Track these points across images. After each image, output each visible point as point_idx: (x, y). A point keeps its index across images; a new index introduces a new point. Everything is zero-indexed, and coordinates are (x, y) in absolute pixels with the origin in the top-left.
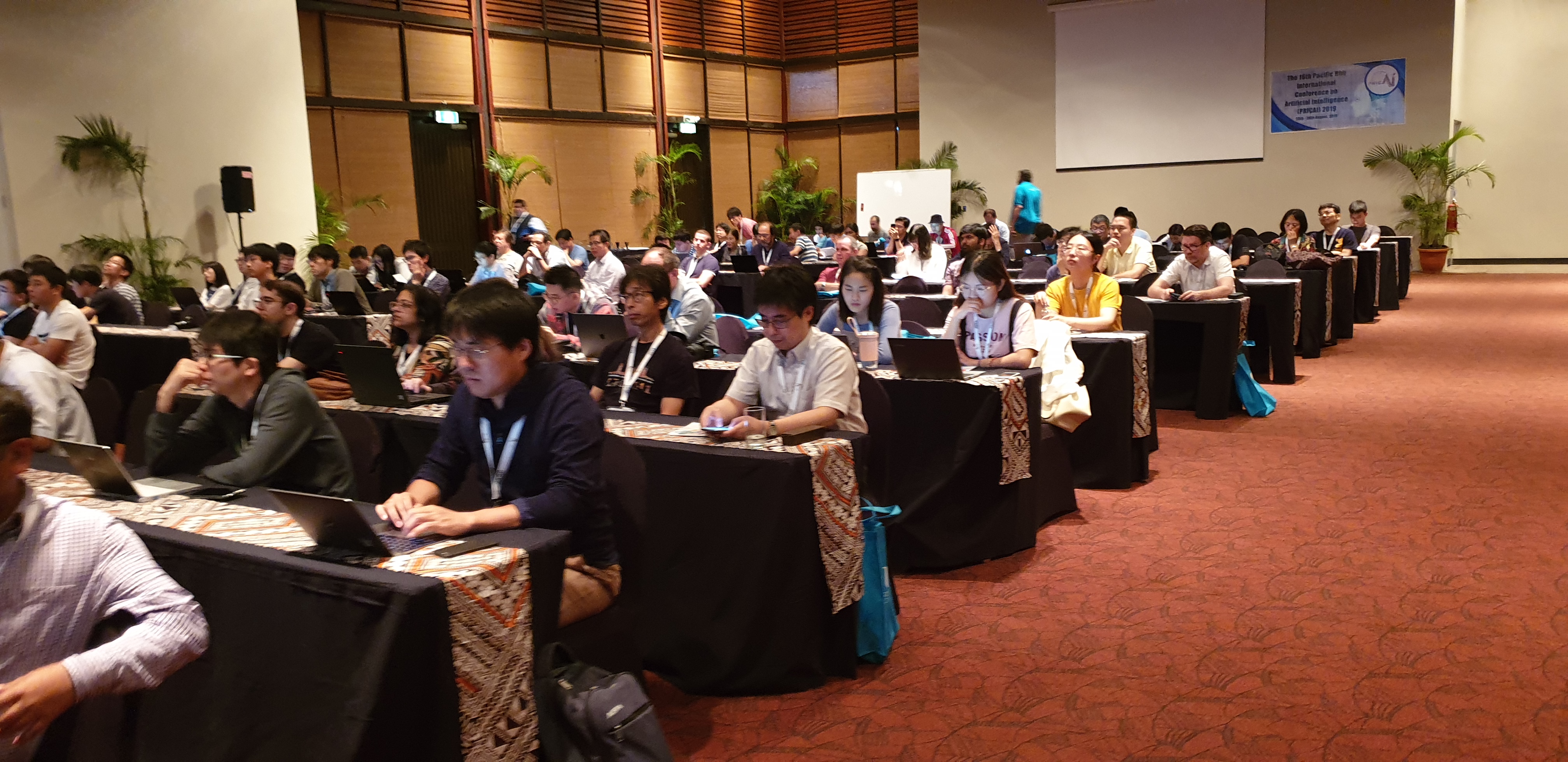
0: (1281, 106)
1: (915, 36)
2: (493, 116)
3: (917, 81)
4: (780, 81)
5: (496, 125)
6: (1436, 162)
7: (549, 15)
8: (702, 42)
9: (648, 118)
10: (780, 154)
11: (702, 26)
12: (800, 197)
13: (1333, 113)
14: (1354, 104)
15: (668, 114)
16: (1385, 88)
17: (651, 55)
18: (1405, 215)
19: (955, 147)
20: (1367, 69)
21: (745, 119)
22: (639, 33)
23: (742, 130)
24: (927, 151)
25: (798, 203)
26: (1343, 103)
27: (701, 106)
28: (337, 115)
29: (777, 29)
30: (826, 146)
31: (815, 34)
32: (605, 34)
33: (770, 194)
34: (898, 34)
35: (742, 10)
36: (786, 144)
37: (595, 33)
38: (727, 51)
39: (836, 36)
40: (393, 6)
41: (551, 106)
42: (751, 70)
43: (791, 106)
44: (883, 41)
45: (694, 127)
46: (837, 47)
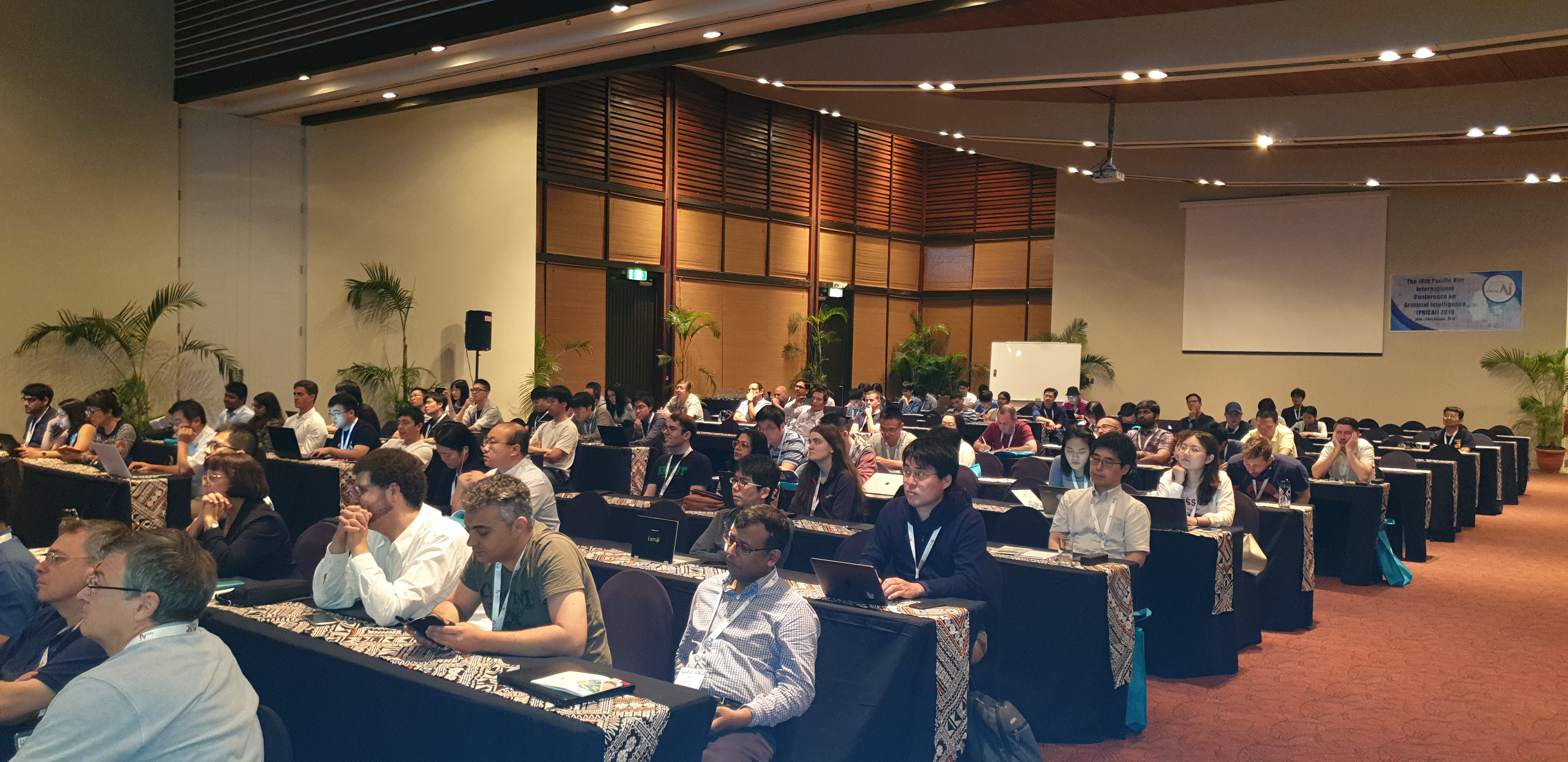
0: (1401, 308)
1: (1052, 221)
2: (675, 276)
3: (1052, 262)
4: (919, 254)
5: (677, 283)
6: (1553, 369)
7: (728, 190)
8: (854, 218)
9: (803, 282)
10: (914, 320)
11: (855, 204)
12: (932, 359)
13: (1451, 316)
14: (1471, 309)
15: (820, 280)
16: (1502, 297)
17: (810, 228)
18: (1522, 416)
19: (1086, 324)
20: (1485, 278)
21: (886, 287)
22: (801, 208)
23: (882, 296)
24: (1058, 327)
25: (930, 365)
26: (1462, 308)
27: (848, 273)
28: (549, 269)
29: (919, 207)
30: (959, 314)
31: (954, 214)
32: (773, 209)
33: (904, 356)
34: (1034, 218)
35: (890, 190)
36: (920, 310)
37: (764, 207)
38: (875, 226)
39: (975, 217)
40: (602, 178)
41: (722, 269)
42: (893, 243)
43: (927, 277)
44: (1019, 223)
45: (842, 292)
46: (974, 226)
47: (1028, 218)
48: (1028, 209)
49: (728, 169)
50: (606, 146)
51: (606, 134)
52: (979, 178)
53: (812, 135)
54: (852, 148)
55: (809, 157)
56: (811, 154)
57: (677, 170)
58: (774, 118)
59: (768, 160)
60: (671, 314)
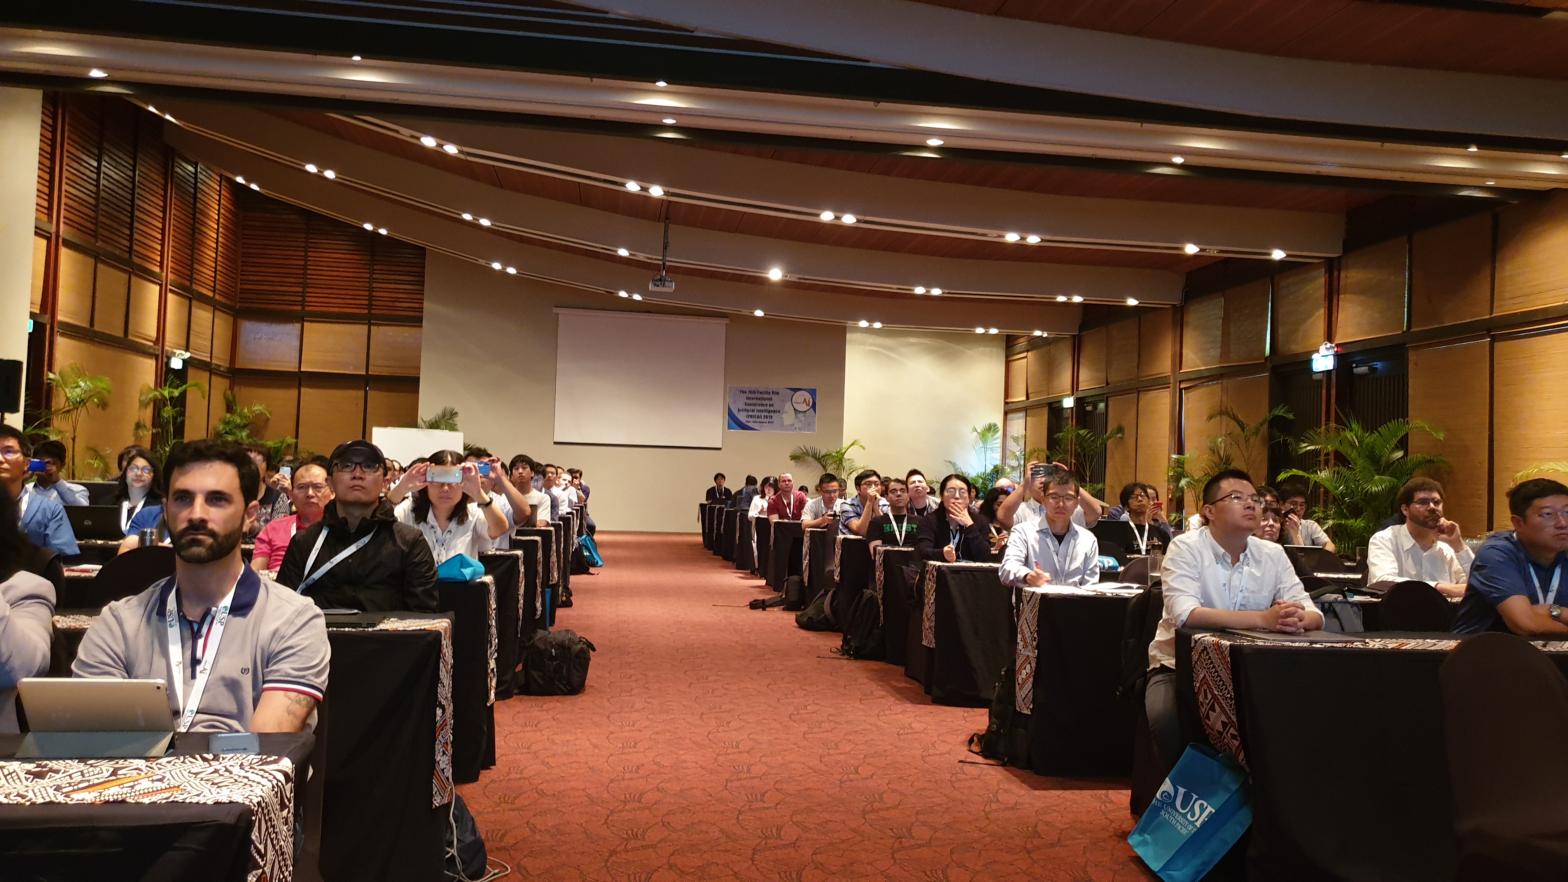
0: (735, 412)
1: (421, 310)
2: (56, 329)
3: (418, 350)
4: (231, 327)
5: (58, 338)
7: (101, 231)
8: (191, 279)
9: (154, 349)
10: (228, 399)
11: (192, 264)
13: (770, 420)
14: (783, 416)
15: (165, 347)
17: (161, 285)
19: (455, 413)
20: (793, 393)
21: (209, 360)
22: (154, 262)
23: (207, 370)
24: (427, 414)
26: (776, 414)
27: (184, 343)
29: (234, 276)
30: (283, 396)
31: (276, 288)
32: (136, 260)
35: (216, 252)
36: (231, 388)
37: (128, 256)
38: (205, 291)
39: (303, 294)
41: (91, 324)
42: (217, 313)
43: (239, 353)
44: (359, 307)
45: (181, 362)
46: (303, 304)
47: (366, 302)
48: (367, 293)
49: (102, 206)
52: (309, 254)
54: (192, 201)
55: (162, 205)
56: (165, 202)
57: (63, 199)
58: (139, 155)
59: (133, 201)
60: (51, 376)
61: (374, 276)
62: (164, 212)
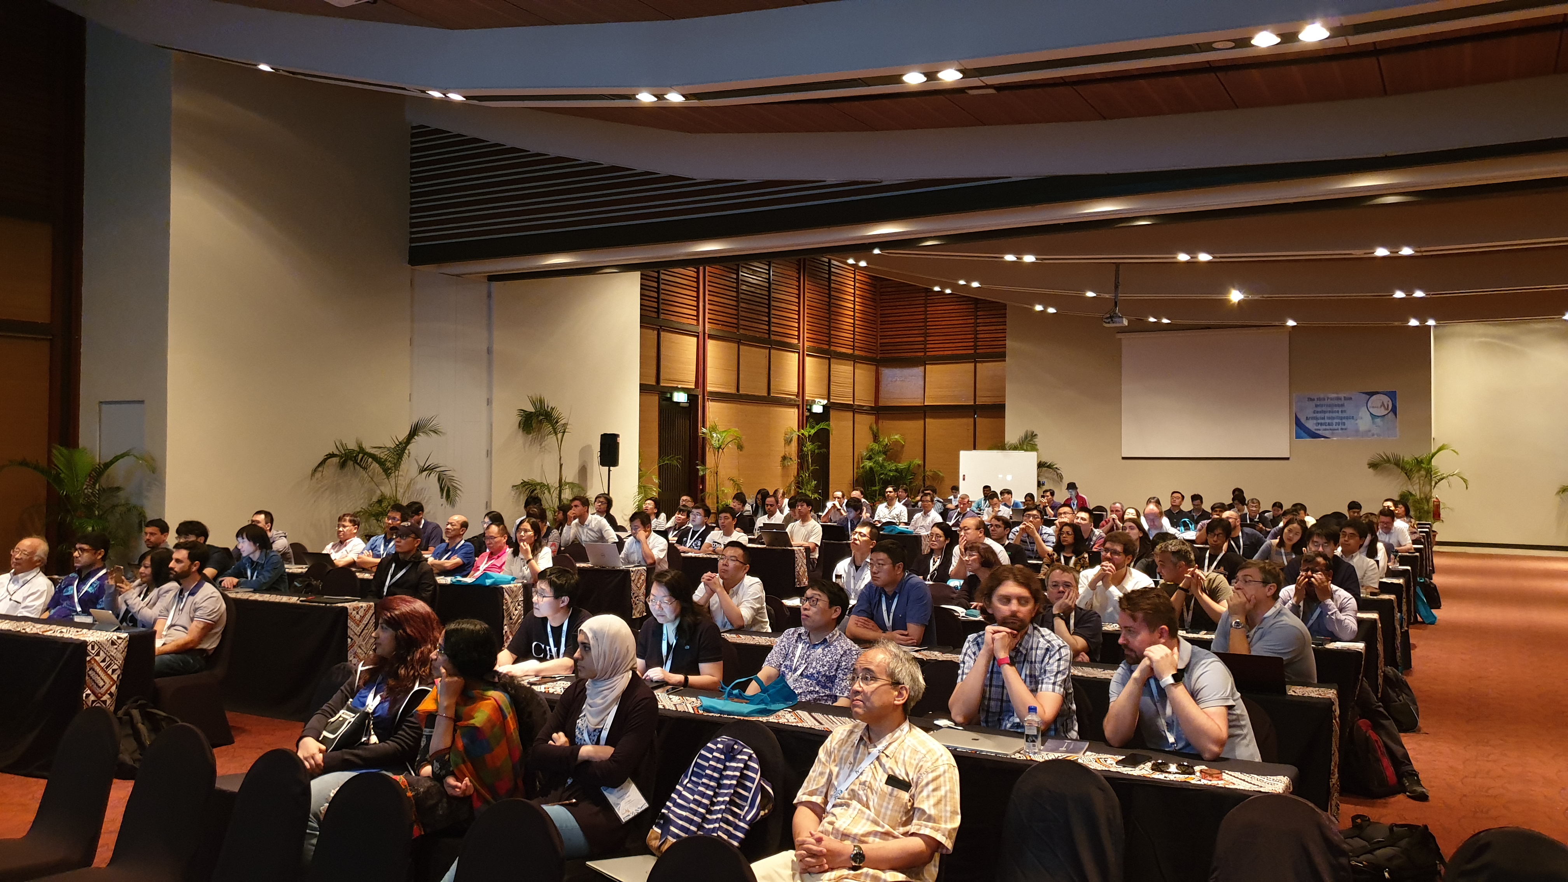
0: (1303, 420)
2: (706, 397)
4: (874, 374)
5: (708, 403)
6: (1424, 468)
7: (742, 322)
8: (829, 343)
9: (795, 401)
10: (873, 431)
12: (893, 465)
14: (1358, 422)
15: (807, 398)
16: (1382, 412)
17: (799, 353)
19: (1036, 434)
20: (1368, 397)
21: (852, 403)
22: (791, 336)
23: (850, 411)
24: (1011, 437)
26: (1351, 421)
27: (826, 392)
29: (875, 333)
30: (912, 426)
31: (907, 339)
32: (773, 337)
33: (871, 464)
34: (979, 343)
35: (854, 319)
36: (877, 422)
37: (767, 336)
38: (844, 350)
39: (925, 342)
40: (655, 315)
41: (738, 390)
42: (857, 365)
43: (882, 394)
44: (966, 348)
45: (821, 408)
46: (925, 350)
47: (972, 344)
48: (973, 336)
49: (742, 305)
50: (658, 288)
51: (658, 278)
52: (928, 309)
53: (799, 273)
54: (827, 284)
55: (797, 292)
56: (799, 290)
57: (707, 306)
59: (769, 296)
60: (704, 430)
61: (978, 321)
62: (799, 298)
